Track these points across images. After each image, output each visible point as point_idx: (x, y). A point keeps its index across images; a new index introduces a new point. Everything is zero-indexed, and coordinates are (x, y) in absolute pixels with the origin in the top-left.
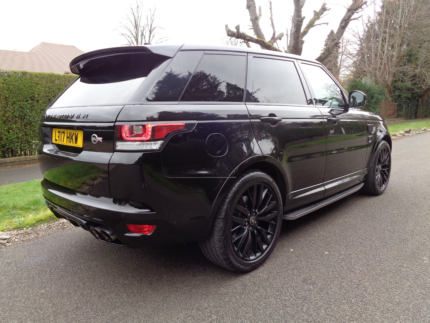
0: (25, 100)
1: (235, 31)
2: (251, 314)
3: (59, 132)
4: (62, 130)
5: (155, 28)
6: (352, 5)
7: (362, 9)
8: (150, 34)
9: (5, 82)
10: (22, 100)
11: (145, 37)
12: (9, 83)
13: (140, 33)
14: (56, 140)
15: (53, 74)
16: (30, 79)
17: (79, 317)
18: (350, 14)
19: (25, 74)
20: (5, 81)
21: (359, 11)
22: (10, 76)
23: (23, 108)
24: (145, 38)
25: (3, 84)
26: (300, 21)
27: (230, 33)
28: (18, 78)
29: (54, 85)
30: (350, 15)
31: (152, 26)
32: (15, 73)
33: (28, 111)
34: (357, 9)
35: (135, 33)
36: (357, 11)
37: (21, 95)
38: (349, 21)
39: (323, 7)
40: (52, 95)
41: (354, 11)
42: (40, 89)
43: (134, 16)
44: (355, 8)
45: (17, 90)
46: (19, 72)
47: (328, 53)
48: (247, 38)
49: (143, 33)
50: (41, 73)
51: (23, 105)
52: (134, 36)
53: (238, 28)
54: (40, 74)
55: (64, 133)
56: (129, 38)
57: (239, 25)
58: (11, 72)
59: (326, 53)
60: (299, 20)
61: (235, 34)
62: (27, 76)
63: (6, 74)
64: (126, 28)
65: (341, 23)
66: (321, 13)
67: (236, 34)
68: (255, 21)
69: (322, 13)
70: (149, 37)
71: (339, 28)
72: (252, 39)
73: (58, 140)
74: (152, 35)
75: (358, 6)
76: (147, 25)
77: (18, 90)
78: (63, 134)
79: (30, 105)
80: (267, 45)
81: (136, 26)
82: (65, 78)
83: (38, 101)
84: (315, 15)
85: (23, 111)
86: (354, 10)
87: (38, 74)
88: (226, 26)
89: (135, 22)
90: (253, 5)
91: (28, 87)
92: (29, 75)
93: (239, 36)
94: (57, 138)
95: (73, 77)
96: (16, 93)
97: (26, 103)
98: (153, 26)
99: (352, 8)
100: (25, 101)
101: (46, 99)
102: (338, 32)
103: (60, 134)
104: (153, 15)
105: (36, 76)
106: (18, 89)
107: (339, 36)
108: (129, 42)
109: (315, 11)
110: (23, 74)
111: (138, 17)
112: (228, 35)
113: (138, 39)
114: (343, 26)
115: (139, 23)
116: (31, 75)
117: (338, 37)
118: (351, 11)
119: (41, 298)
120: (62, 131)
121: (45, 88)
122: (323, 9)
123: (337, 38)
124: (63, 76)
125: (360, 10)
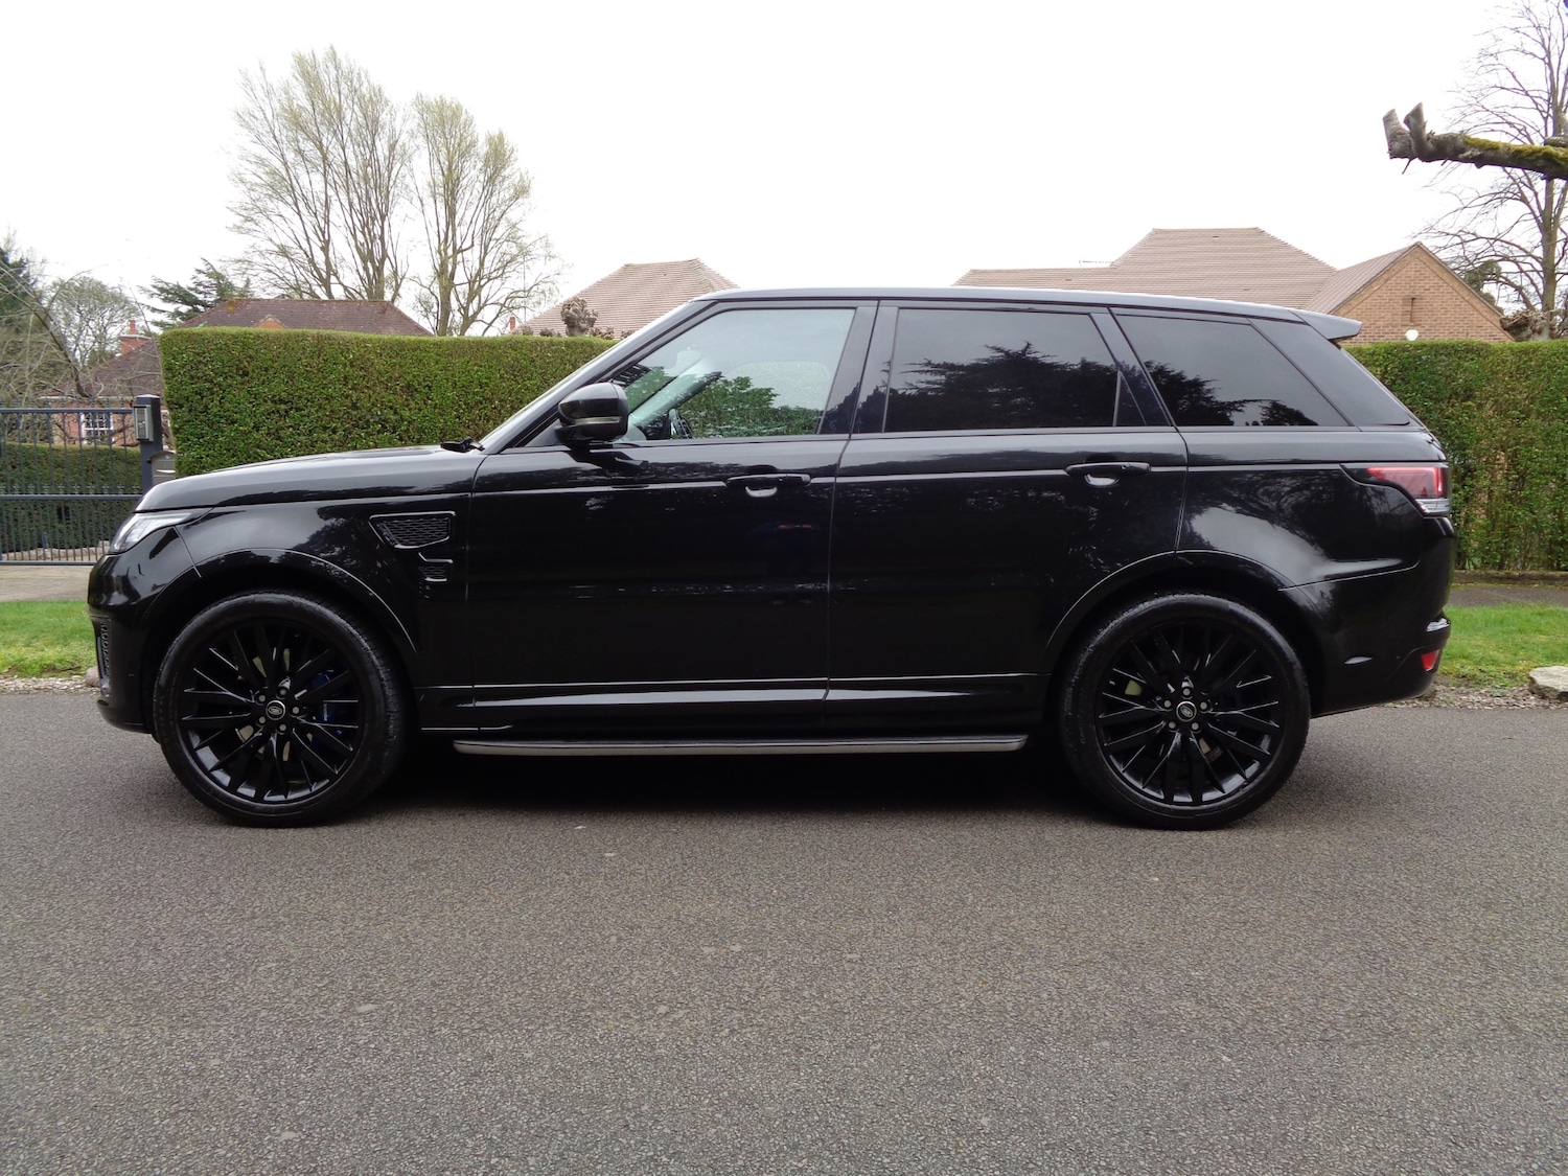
48: (1469, 153)
93: (1432, 148)
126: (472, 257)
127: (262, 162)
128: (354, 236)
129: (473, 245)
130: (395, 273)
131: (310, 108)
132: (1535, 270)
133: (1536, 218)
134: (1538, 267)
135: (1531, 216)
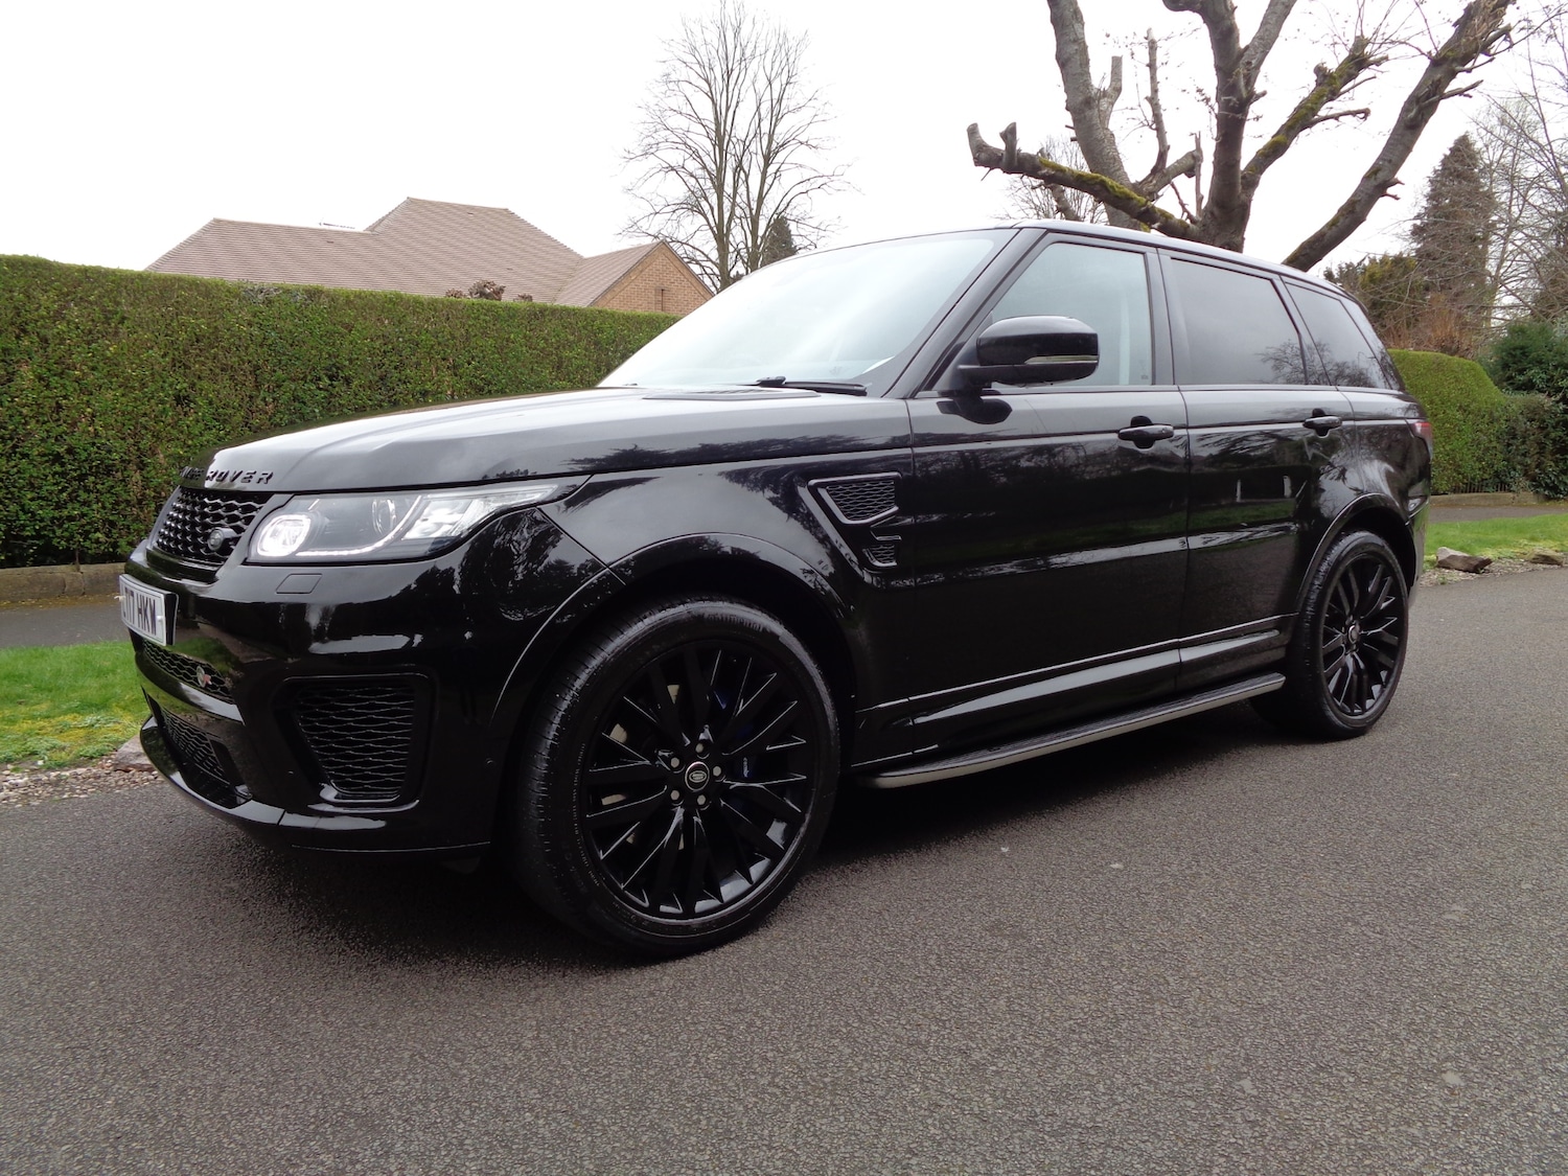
0: (309, 377)
1: (1001, 145)
2: (776, 988)
5: (783, 145)
6: (1450, 41)
7: (1487, 54)
8: (767, 164)
9: (256, 320)
10: (302, 376)
11: (747, 176)
12: (266, 323)
13: (731, 163)
15: (399, 297)
16: (328, 313)
17: (305, 946)
18: (1439, 76)
19: (315, 294)
20: (255, 316)
21: (1476, 64)
22: (270, 302)
23: (304, 403)
24: (747, 180)
25: (250, 324)
26: (1233, 106)
27: (983, 156)
28: (293, 307)
29: (401, 332)
30: (1439, 80)
31: (775, 137)
32: (287, 291)
33: (317, 411)
34: (1469, 57)
35: (715, 163)
36: (1469, 66)
37: (298, 359)
38: (1437, 103)
39: (1354, 55)
40: (394, 364)
41: (1454, 65)
42: (357, 343)
43: (714, 104)
44: (1461, 55)
45: (288, 346)
46: (298, 290)
47: (1347, 220)
48: (1044, 171)
49: (741, 161)
50: (364, 292)
51: (304, 391)
52: (709, 173)
53: (1009, 135)
54: (359, 295)
56: (692, 181)
57: (1014, 124)
58: (275, 290)
59: (1341, 220)
60: (1232, 104)
61: (1000, 158)
62: (321, 301)
63: (260, 297)
64: (683, 147)
65: (1405, 110)
66: (1345, 77)
67: (1004, 160)
68: (1083, 112)
69: (1352, 77)
70: (760, 175)
71: (1395, 129)
72: (1061, 175)
74: (772, 169)
75: (1474, 46)
76: (758, 134)
77: (292, 345)
79: (323, 394)
80: (1118, 194)
81: (720, 139)
82: (435, 310)
83: (348, 381)
84: (1319, 84)
85: (302, 411)
86: (1454, 60)
87: (355, 296)
88: (973, 131)
89: (718, 124)
90: (1077, 57)
91: (321, 336)
92: (326, 300)
93: (1016, 164)
95: (460, 307)
96: (284, 354)
97: (313, 387)
98: (778, 138)
99: (1450, 54)
100: (311, 381)
101: (373, 374)
102: (1392, 144)
104: (780, 100)
105: (348, 302)
106: (290, 342)
107: (1394, 159)
108: (693, 192)
109: (1320, 71)
110: (310, 298)
111: (728, 109)
112: (978, 162)
113: (723, 185)
114: (1412, 120)
115: (728, 128)
116: (333, 297)
117: (1390, 161)
118: (1445, 66)
119: (224, 898)
121: (372, 340)
122: (1353, 60)
123: (1386, 163)
124: (429, 304)
125: (1482, 58)
132: (714, 274)
133: (711, 228)
134: (717, 271)
135: (708, 227)
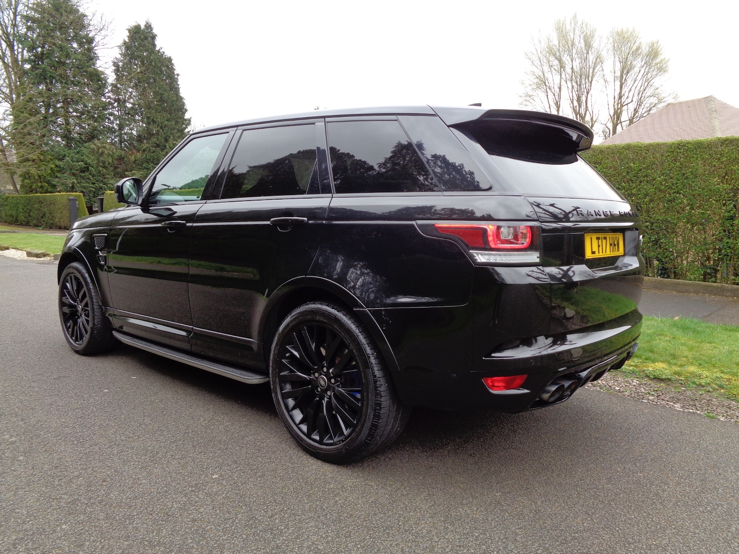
3: (598, 239)
4: (601, 235)
14: (593, 253)
55: (605, 238)
73: (597, 252)
78: (604, 241)
94: (595, 249)
103: (600, 241)
120: (603, 236)
126: (632, 107)
127: (533, 73)
128: (572, 102)
129: (632, 101)
130: (592, 119)
131: (557, 46)
